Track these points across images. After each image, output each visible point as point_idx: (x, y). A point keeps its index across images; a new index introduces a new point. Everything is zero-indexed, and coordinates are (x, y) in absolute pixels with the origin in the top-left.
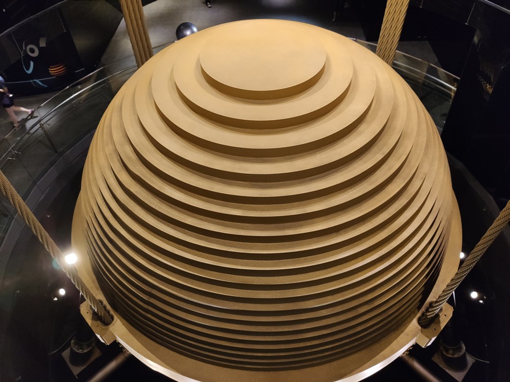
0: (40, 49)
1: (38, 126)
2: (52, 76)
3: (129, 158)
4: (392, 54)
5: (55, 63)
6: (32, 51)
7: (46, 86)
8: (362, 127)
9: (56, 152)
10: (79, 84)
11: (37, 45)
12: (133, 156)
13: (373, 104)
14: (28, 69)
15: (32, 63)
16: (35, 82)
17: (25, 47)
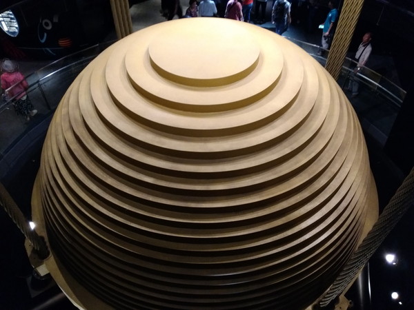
0: (53, 24)
1: (36, 85)
2: (60, 47)
5: (63, 37)
6: (47, 25)
7: (54, 54)
11: (52, 20)
14: (42, 39)
15: (45, 35)
16: (46, 50)
17: (42, 21)
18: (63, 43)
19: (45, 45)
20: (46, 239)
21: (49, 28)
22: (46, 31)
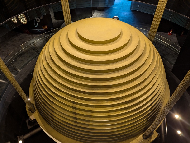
0: (41, 20)
1: (33, 44)
2: (43, 29)
5: (44, 25)
6: (38, 20)
7: (41, 32)
11: (40, 18)
14: (36, 25)
16: (38, 30)
17: (36, 18)
18: (44, 27)
20: (35, 105)
22: (38, 23)
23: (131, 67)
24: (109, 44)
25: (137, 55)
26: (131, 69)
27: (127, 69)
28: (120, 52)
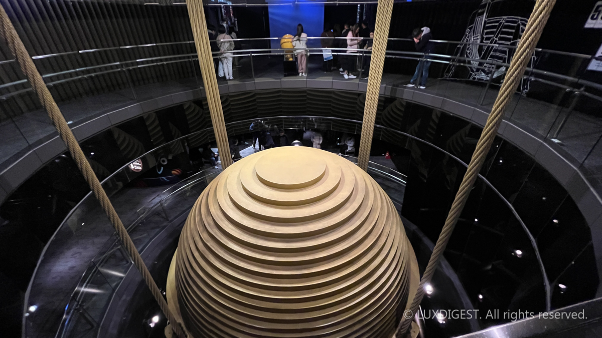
0: (168, 160)
1: (159, 204)
2: (173, 175)
3: (209, 224)
4: (367, 164)
5: (175, 168)
6: (164, 161)
7: (168, 181)
8: (347, 205)
9: (168, 220)
10: (189, 179)
11: (167, 158)
12: (212, 223)
13: (354, 192)
14: (159, 171)
15: (162, 168)
16: (163, 179)
17: (160, 159)
18: (175, 172)
19: (162, 175)
20: (183, 325)
21: (165, 163)
22: (163, 166)
23: (356, 218)
24: (313, 187)
25: (358, 197)
26: (357, 221)
27: (350, 223)
28: (334, 197)
